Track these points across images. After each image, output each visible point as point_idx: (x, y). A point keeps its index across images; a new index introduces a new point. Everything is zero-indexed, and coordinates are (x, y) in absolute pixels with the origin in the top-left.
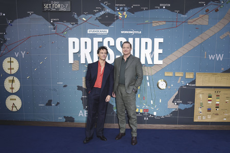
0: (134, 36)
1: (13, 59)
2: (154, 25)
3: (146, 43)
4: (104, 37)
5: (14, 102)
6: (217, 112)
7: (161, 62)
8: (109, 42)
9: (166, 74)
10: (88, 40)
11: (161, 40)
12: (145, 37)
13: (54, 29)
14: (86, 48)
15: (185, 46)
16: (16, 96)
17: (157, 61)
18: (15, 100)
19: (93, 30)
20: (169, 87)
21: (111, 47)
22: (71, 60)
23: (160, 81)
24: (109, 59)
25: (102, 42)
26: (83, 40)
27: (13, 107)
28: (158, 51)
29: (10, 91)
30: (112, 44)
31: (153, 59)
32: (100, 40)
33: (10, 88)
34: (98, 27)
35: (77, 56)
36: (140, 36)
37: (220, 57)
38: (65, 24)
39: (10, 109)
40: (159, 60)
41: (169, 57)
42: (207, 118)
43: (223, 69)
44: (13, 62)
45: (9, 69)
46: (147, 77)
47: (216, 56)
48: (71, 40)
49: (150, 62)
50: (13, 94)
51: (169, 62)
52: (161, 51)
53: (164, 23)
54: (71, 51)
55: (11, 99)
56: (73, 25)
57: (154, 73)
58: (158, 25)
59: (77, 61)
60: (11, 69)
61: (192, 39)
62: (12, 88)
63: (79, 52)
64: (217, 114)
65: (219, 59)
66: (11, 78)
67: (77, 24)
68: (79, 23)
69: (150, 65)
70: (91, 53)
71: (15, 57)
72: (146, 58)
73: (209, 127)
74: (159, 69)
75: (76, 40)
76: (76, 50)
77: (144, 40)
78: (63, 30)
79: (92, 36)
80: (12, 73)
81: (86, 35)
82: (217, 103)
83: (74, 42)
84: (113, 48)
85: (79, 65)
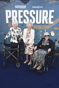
0: (39, 9)
2: (49, 3)
3: (45, 13)
4: (24, 10)
7: (52, 23)
8: (26, 12)
9: (55, 29)
10: (16, 11)
11: (53, 11)
12: (45, 10)
14: (15, 16)
20: (56, 35)
21: (27, 15)
22: (7, 22)
23: (51, 32)
24: (26, 21)
25: (23, 13)
26: (13, 11)
28: (51, 17)
31: (48, 21)
32: (22, 11)
34: (21, 5)
35: (10, 19)
36: (42, 9)
38: (3, 2)
40: (52, 21)
41: (57, 20)
46: (45, 30)
48: (7, 11)
49: (47, 23)
51: (56, 22)
52: (53, 17)
53: (55, 1)
54: (7, 17)
56: (7, 3)
57: (48, 28)
58: (52, 3)
59: (10, 22)
63: (11, 18)
67: (9, 2)
68: (11, 2)
70: (17, 18)
72: (45, 20)
74: (51, 26)
75: (9, 11)
76: (10, 17)
77: (44, 11)
78: (2, 6)
79: (17, 9)
81: (14, 9)
83: (8, 12)
84: (28, 15)
85: (12, 24)
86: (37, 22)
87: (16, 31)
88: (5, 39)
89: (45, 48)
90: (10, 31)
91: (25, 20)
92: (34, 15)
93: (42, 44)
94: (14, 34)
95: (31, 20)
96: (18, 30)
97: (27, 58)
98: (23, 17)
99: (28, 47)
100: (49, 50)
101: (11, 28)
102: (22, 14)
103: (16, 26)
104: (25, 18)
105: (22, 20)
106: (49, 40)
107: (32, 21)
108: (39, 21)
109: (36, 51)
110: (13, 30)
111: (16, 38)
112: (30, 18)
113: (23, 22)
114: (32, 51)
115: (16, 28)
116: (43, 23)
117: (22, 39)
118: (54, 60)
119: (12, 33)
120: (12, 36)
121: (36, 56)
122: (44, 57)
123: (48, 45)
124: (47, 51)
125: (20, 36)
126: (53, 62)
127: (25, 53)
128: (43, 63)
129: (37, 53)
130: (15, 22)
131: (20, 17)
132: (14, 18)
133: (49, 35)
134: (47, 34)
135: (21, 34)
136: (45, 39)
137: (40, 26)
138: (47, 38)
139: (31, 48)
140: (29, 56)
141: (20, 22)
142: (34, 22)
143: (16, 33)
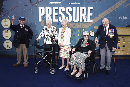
0: (76, 6)
1: (7, 20)
3: (83, 10)
4: (59, 6)
5: (8, 44)
6: (123, 49)
7: (91, 21)
8: (62, 9)
9: (94, 28)
10: (50, 8)
11: (92, 8)
12: (83, 6)
13: (30, 2)
14: (49, 13)
15: (105, 12)
16: (9, 41)
17: (89, 20)
18: (9, 43)
19: (52, 2)
22: (40, 20)
23: (91, 32)
24: (62, 19)
25: (58, 9)
26: (47, 8)
27: (7, 47)
28: (90, 14)
29: (6, 38)
30: (63, 10)
31: (87, 19)
32: (57, 8)
33: (6, 36)
34: (56, 1)
35: (43, 17)
36: (79, 6)
37: (125, 18)
39: (6, 48)
40: (90, 19)
41: (96, 18)
42: (117, 53)
43: (127, 25)
44: (7, 21)
45: (5, 25)
46: (84, 29)
47: (123, 17)
48: (40, 8)
49: (85, 21)
50: (7, 39)
51: (96, 21)
52: (91, 14)
54: (40, 15)
55: (6, 43)
57: (87, 27)
59: (44, 20)
60: (6, 25)
61: (110, 7)
62: (7, 36)
63: (45, 15)
64: (123, 51)
65: (125, 19)
66: (6, 30)
69: (85, 22)
70: (52, 16)
71: (8, 18)
72: (83, 18)
73: (119, 58)
74: (90, 25)
75: (43, 8)
76: (43, 14)
77: (82, 8)
78: (35, 2)
79: (52, 6)
80: (7, 28)
81: (49, 6)
82: (123, 44)
83: (42, 10)
84: (64, 13)
85: (45, 22)
86: (74, 20)
87: (50, 30)
88: (38, 39)
89: (85, 50)
90: (44, 30)
91: (60, 18)
92: (70, 12)
93: (81, 46)
94: (48, 34)
95: (67, 18)
96: (52, 29)
97: (63, 63)
98: (59, 14)
99: (63, 49)
100: (90, 52)
101: (44, 27)
102: (57, 11)
103: (50, 24)
104: (61, 16)
105: (57, 17)
106: (88, 40)
107: (69, 19)
108: (76, 19)
109: (75, 54)
110: (47, 29)
111: (50, 39)
112: (66, 15)
113: (58, 20)
114: (68, 54)
115: (50, 27)
116: (81, 21)
117: (57, 40)
118: (95, 64)
119: (46, 33)
120: (46, 36)
121: (75, 59)
122: (84, 62)
123: (88, 46)
124: (87, 54)
125: (55, 36)
126: (94, 67)
127: (60, 56)
128: (83, 69)
129: (75, 56)
130: (49, 20)
131: (55, 14)
132: (48, 16)
133: (89, 34)
134: (86, 33)
135: (56, 33)
136: (84, 39)
137: (77, 25)
138: (86, 38)
139: (67, 51)
140: (66, 59)
141: (55, 20)
142: (70, 20)
143: (50, 33)
